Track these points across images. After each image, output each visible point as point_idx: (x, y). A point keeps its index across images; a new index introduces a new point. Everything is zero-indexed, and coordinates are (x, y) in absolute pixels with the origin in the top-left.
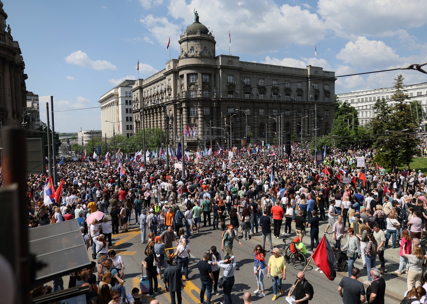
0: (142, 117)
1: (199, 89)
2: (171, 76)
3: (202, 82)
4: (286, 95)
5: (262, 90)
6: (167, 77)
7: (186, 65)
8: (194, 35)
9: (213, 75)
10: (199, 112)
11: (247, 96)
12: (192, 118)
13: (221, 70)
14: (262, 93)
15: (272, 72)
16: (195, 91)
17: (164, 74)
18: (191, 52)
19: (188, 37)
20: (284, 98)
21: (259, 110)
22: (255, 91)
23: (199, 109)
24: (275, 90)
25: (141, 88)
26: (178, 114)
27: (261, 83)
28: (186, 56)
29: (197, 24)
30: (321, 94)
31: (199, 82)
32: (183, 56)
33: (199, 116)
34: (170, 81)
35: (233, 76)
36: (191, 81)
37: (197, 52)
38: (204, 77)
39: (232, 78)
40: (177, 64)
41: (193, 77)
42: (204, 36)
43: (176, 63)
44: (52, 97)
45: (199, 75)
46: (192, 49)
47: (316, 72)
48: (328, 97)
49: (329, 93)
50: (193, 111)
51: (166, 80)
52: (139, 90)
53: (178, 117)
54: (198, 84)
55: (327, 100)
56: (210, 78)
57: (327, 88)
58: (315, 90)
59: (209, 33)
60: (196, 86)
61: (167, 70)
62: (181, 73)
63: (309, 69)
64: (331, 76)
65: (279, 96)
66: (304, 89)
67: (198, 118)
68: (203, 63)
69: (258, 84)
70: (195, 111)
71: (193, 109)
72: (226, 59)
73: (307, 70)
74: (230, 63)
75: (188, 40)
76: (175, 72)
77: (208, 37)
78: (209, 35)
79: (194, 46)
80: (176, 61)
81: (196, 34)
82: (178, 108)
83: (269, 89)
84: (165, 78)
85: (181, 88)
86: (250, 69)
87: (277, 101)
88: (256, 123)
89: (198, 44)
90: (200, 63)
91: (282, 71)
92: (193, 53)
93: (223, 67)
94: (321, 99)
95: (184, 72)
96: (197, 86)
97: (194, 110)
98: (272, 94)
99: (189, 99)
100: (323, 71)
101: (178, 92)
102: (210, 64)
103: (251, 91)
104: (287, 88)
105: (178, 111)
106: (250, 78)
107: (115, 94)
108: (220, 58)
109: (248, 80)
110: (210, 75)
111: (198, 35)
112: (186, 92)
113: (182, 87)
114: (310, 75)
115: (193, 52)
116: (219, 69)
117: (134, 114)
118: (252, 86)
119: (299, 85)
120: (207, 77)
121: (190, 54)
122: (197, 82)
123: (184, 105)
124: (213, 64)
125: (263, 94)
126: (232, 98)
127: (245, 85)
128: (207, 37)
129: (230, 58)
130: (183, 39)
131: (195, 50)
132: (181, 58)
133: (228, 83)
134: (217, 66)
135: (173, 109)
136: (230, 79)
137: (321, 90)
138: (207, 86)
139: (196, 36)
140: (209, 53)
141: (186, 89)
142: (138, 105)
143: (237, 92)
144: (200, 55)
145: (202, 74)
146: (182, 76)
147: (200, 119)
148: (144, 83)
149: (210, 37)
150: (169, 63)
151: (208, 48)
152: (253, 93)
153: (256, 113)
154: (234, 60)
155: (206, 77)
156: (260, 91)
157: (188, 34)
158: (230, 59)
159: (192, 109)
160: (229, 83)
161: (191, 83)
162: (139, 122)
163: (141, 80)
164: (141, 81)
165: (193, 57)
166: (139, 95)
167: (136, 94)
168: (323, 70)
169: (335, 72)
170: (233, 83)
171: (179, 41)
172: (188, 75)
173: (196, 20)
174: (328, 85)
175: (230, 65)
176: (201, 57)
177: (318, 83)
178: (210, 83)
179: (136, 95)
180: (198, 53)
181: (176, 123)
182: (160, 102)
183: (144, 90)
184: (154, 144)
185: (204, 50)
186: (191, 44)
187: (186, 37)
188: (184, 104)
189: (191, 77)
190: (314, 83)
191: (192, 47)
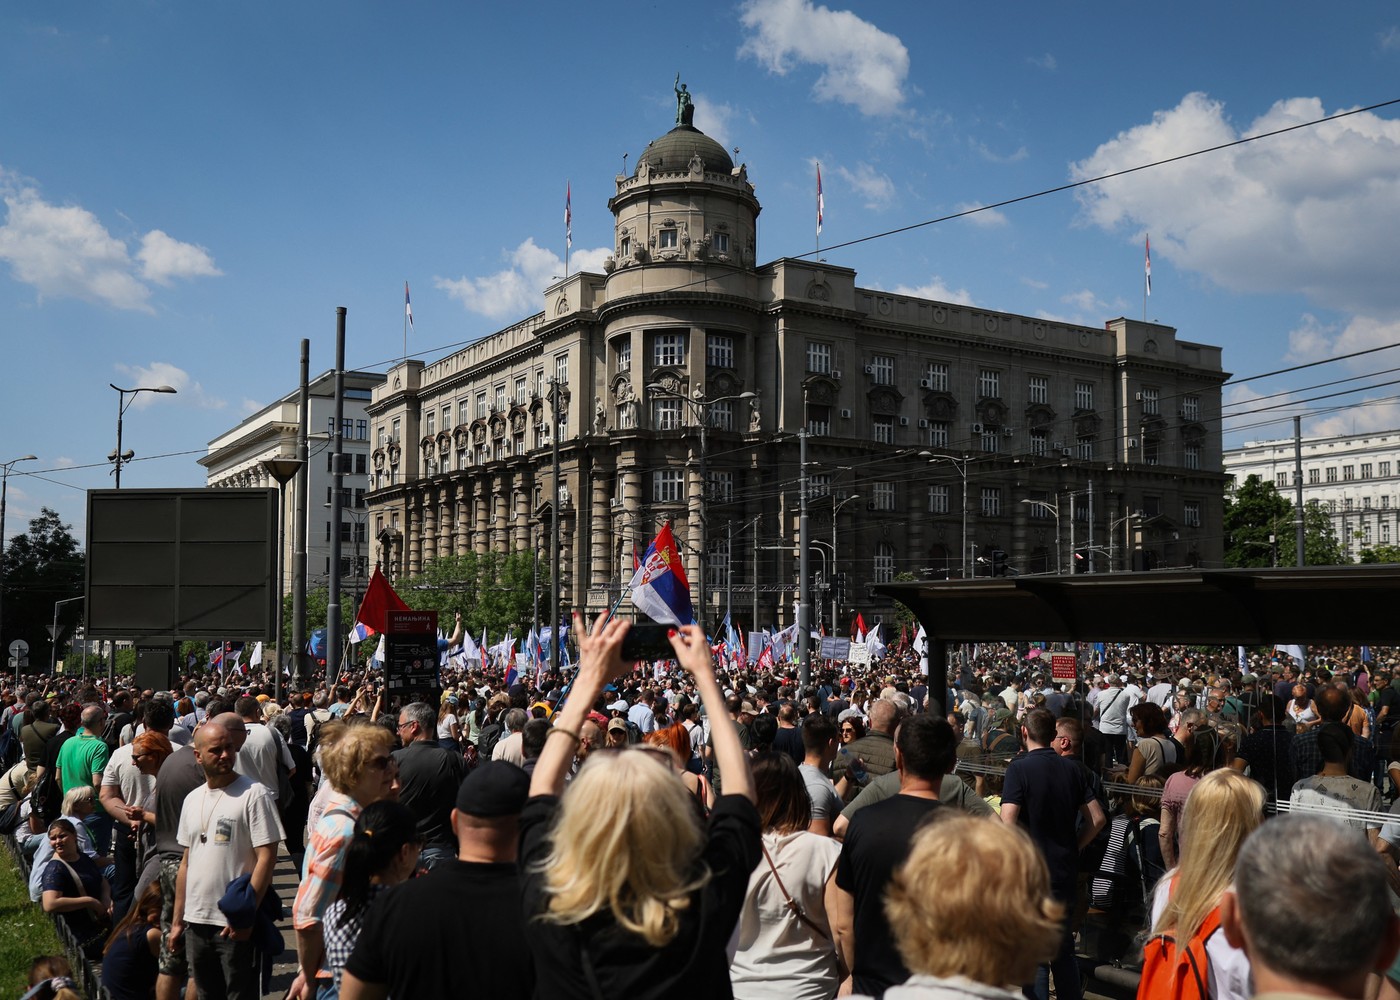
0: (413, 517)
1: (696, 392)
2: (572, 344)
3: (708, 367)
4: (1035, 433)
5: (941, 407)
6: (547, 348)
7: (642, 296)
8: (677, 175)
9: (749, 338)
10: (693, 490)
11: (881, 433)
12: (662, 515)
13: (781, 322)
14: (938, 423)
15: (981, 338)
16: (676, 404)
17: (535, 333)
18: (664, 245)
19: (653, 182)
20: (1023, 444)
21: (928, 491)
22: (912, 411)
23: (692, 477)
24: (992, 412)
25: (413, 399)
26: (597, 496)
27: (936, 379)
28: (644, 260)
29: (688, 134)
30: (1172, 434)
31: (692, 363)
32: (630, 257)
33: (693, 504)
34: (565, 361)
35: (829, 345)
36: (661, 362)
37: (687, 243)
38: (714, 347)
39: (824, 355)
40: (598, 292)
41: (669, 345)
42: (717, 182)
43: (594, 290)
44: (343, 312)
45: (697, 335)
46: (669, 232)
47: (1151, 346)
48: (1196, 446)
49: (1203, 434)
50: (665, 485)
51: (546, 360)
52: (404, 407)
53: (597, 510)
54: (689, 372)
55: (1192, 461)
56: (738, 354)
57: (1189, 407)
58: (1148, 415)
59: (735, 171)
60: (682, 382)
61: (551, 316)
62: (613, 330)
63: (1121, 332)
64: (1204, 363)
65: (1007, 438)
66: (1103, 411)
67: (685, 514)
68: (712, 288)
69: (925, 383)
70: (672, 484)
71: (665, 477)
72: (805, 277)
73: (1114, 335)
74: (819, 293)
75: (651, 195)
76: (589, 326)
77: (734, 187)
78: (736, 179)
79: (676, 219)
80: (592, 283)
81: (686, 174)
82: (595, 473)
83: (966, 407)
84: (538, 351)
85: (615, 390)
86: (895, 320)
87: (1000, 455)
88: (915, 542)
89: (693, 213)
90: (701, 288)
91: (1014, 335)
92: (668, 251)
93: (789, 309)
94: (1168, 458)
95: (634, 326)
96: (685, 380)
97: (669, 481)
98: (977, 428)
99: (653, 434)
100: (1179, 343)
101: (601, 406)
102: (741, 294)
103: (898, 409)
104: (1036, 405)
105: (597, 484)
106: (892, 358)
107: (286, 426)
108: (780, 272)
109: (887, 367)
110: (737, 338)
111: (694, 176)
112: (637, 404)
113: (621, 387)
114: (1128, 357)
115: (674, 243)
116: (777, 316)
117: (374, 508)
118: (902, 391)
119: (1084, 396)
120: (726, 349)
121: (657, 253)
122: (685, 367)
123: (626, 459)
124: (751, 295)
125: (944, 424)
126: (825, 437)
127: (872, 384)
128: (728, 185)
129: (820, 273)
130: (630, 191)
131: (681, 235)
132: (618, 267)
133: (808, 372)
134: (763, 303)
135: (574, 479)
136: (818, 358)
137: (1171, 421)
138: (724, 383)
139: (688, 179)
140: (737, 250)
141: (638, 393)
142: (394, 467)
143: (846, 413)
144: (700, 254)
145: (710, 333)
146: (621, 342)
147: (693, 519)
148: (427, 380)
149: (740, 187)
150: (561, 289)
151: (731, 231)
152: (904, 421)
153: (915, 503)
154: (836, 282)
155: (720, 347)
156: (930, 413)
157: (652, 174)
158: (820, 276)
159: (661, 474)
160: (814, 373)
161: (662, 368)
162: (398, 539)
163: (416, 367)
164: (415, 369)
165: (670, 263)
166: (402, 427)
167: (388, 425)
168: (1179, 337)
169: (1220, 349)
170: (829, 376)
171: (612, 201)
172: (649, 336)
173: (684, 121)
174: (1195, 398)
175: (821, 303)
176: (705, 263)
177: (1156, 391)
178: (735, 370)
179: (389, 427)
180: (695, 248)
181: (587, 533)
182: (504, 454)
183: (426, 406)
184: (503, 615)
185: (717, 237)
186: (666, 210)
187: (643, 181)
188: (632, 454)
189: (662, 346)
190: (1144, 388)
191: (670, 224)
